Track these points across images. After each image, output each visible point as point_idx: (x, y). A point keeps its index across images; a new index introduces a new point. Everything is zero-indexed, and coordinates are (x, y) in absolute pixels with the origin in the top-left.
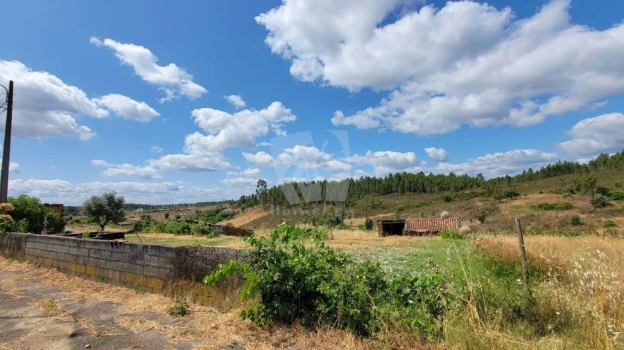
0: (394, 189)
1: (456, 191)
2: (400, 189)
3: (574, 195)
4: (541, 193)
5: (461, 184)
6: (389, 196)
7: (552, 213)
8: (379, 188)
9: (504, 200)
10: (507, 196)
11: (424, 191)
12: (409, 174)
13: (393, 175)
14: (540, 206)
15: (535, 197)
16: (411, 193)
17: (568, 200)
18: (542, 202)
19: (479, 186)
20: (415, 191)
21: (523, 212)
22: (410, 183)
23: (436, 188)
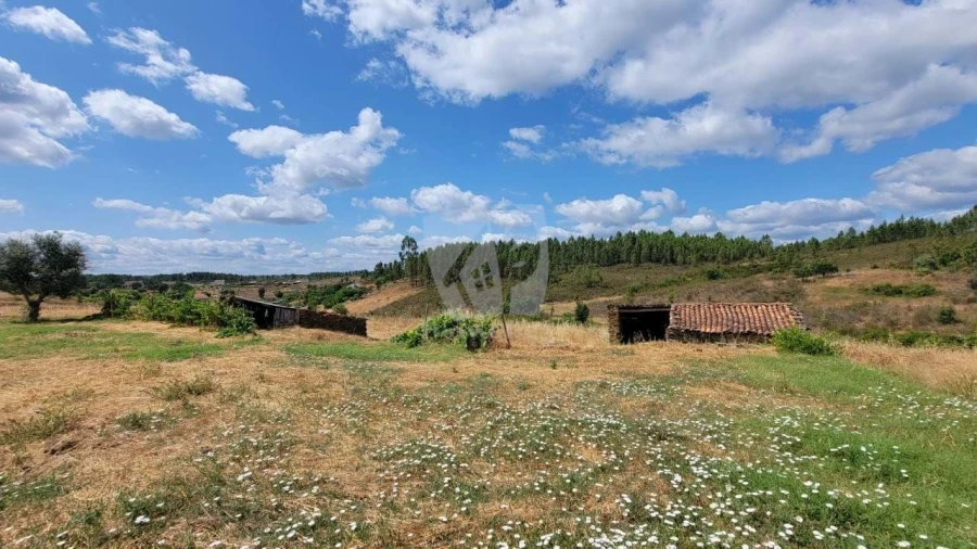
0: (624, 257)
1: (725, 263)
2: (633, 258)
3: (936, 273)
4: (875, 267)
5: (734, 251)
6: (615, 268)
7: (899, 302)
8: (599, 256)
9: (810, 278)
10: (817, 272)
11: (673, 261)
12: (649, 234)
13: (623, 235)
14: (878, 290)
15: (865, 275)
16: (653, 265)
17: (925, 280)
18: (879, 282)
19: (763, 256)
20: (658, 261)
21: (847, 298)
22: (651, 248)
23: (693, 258)
